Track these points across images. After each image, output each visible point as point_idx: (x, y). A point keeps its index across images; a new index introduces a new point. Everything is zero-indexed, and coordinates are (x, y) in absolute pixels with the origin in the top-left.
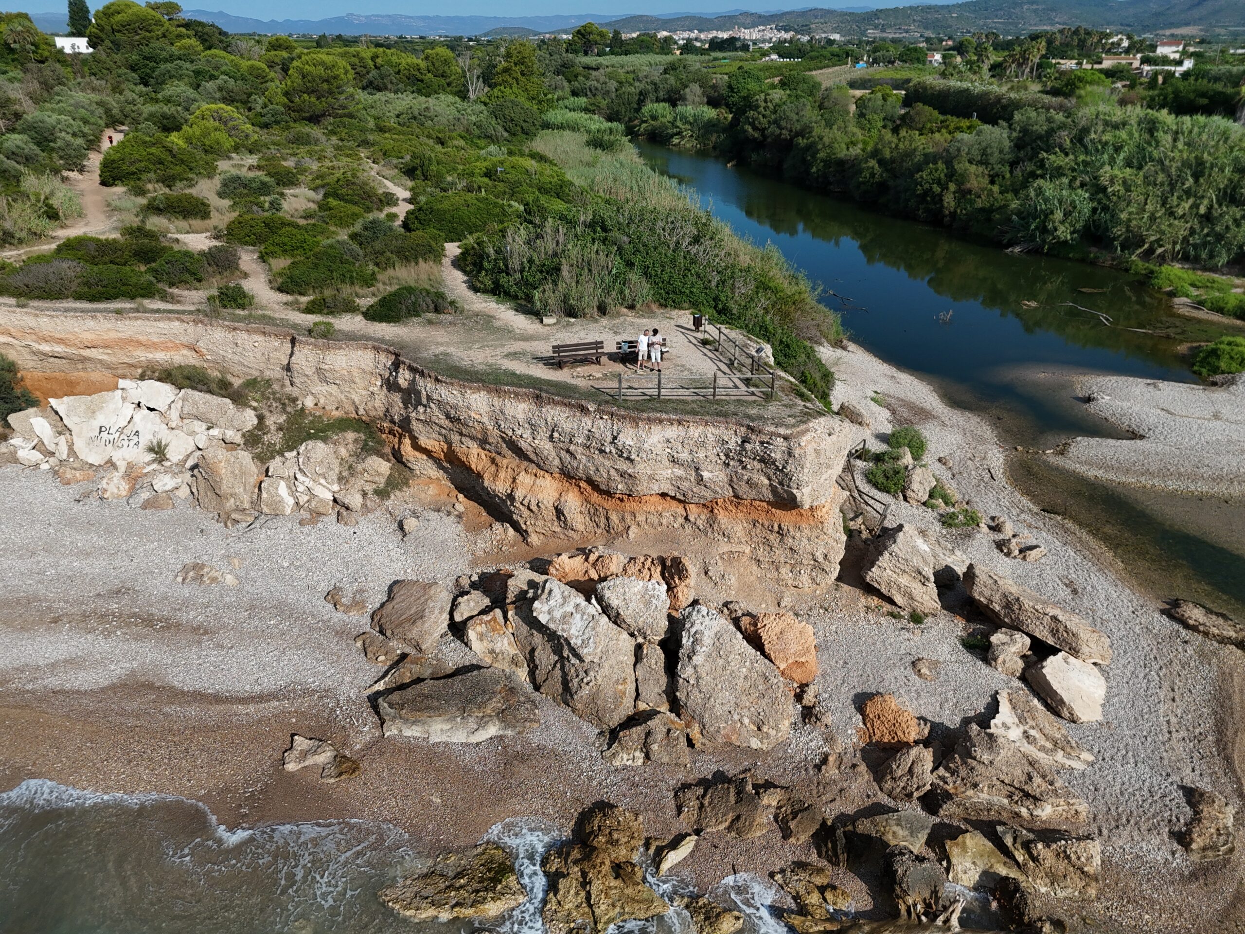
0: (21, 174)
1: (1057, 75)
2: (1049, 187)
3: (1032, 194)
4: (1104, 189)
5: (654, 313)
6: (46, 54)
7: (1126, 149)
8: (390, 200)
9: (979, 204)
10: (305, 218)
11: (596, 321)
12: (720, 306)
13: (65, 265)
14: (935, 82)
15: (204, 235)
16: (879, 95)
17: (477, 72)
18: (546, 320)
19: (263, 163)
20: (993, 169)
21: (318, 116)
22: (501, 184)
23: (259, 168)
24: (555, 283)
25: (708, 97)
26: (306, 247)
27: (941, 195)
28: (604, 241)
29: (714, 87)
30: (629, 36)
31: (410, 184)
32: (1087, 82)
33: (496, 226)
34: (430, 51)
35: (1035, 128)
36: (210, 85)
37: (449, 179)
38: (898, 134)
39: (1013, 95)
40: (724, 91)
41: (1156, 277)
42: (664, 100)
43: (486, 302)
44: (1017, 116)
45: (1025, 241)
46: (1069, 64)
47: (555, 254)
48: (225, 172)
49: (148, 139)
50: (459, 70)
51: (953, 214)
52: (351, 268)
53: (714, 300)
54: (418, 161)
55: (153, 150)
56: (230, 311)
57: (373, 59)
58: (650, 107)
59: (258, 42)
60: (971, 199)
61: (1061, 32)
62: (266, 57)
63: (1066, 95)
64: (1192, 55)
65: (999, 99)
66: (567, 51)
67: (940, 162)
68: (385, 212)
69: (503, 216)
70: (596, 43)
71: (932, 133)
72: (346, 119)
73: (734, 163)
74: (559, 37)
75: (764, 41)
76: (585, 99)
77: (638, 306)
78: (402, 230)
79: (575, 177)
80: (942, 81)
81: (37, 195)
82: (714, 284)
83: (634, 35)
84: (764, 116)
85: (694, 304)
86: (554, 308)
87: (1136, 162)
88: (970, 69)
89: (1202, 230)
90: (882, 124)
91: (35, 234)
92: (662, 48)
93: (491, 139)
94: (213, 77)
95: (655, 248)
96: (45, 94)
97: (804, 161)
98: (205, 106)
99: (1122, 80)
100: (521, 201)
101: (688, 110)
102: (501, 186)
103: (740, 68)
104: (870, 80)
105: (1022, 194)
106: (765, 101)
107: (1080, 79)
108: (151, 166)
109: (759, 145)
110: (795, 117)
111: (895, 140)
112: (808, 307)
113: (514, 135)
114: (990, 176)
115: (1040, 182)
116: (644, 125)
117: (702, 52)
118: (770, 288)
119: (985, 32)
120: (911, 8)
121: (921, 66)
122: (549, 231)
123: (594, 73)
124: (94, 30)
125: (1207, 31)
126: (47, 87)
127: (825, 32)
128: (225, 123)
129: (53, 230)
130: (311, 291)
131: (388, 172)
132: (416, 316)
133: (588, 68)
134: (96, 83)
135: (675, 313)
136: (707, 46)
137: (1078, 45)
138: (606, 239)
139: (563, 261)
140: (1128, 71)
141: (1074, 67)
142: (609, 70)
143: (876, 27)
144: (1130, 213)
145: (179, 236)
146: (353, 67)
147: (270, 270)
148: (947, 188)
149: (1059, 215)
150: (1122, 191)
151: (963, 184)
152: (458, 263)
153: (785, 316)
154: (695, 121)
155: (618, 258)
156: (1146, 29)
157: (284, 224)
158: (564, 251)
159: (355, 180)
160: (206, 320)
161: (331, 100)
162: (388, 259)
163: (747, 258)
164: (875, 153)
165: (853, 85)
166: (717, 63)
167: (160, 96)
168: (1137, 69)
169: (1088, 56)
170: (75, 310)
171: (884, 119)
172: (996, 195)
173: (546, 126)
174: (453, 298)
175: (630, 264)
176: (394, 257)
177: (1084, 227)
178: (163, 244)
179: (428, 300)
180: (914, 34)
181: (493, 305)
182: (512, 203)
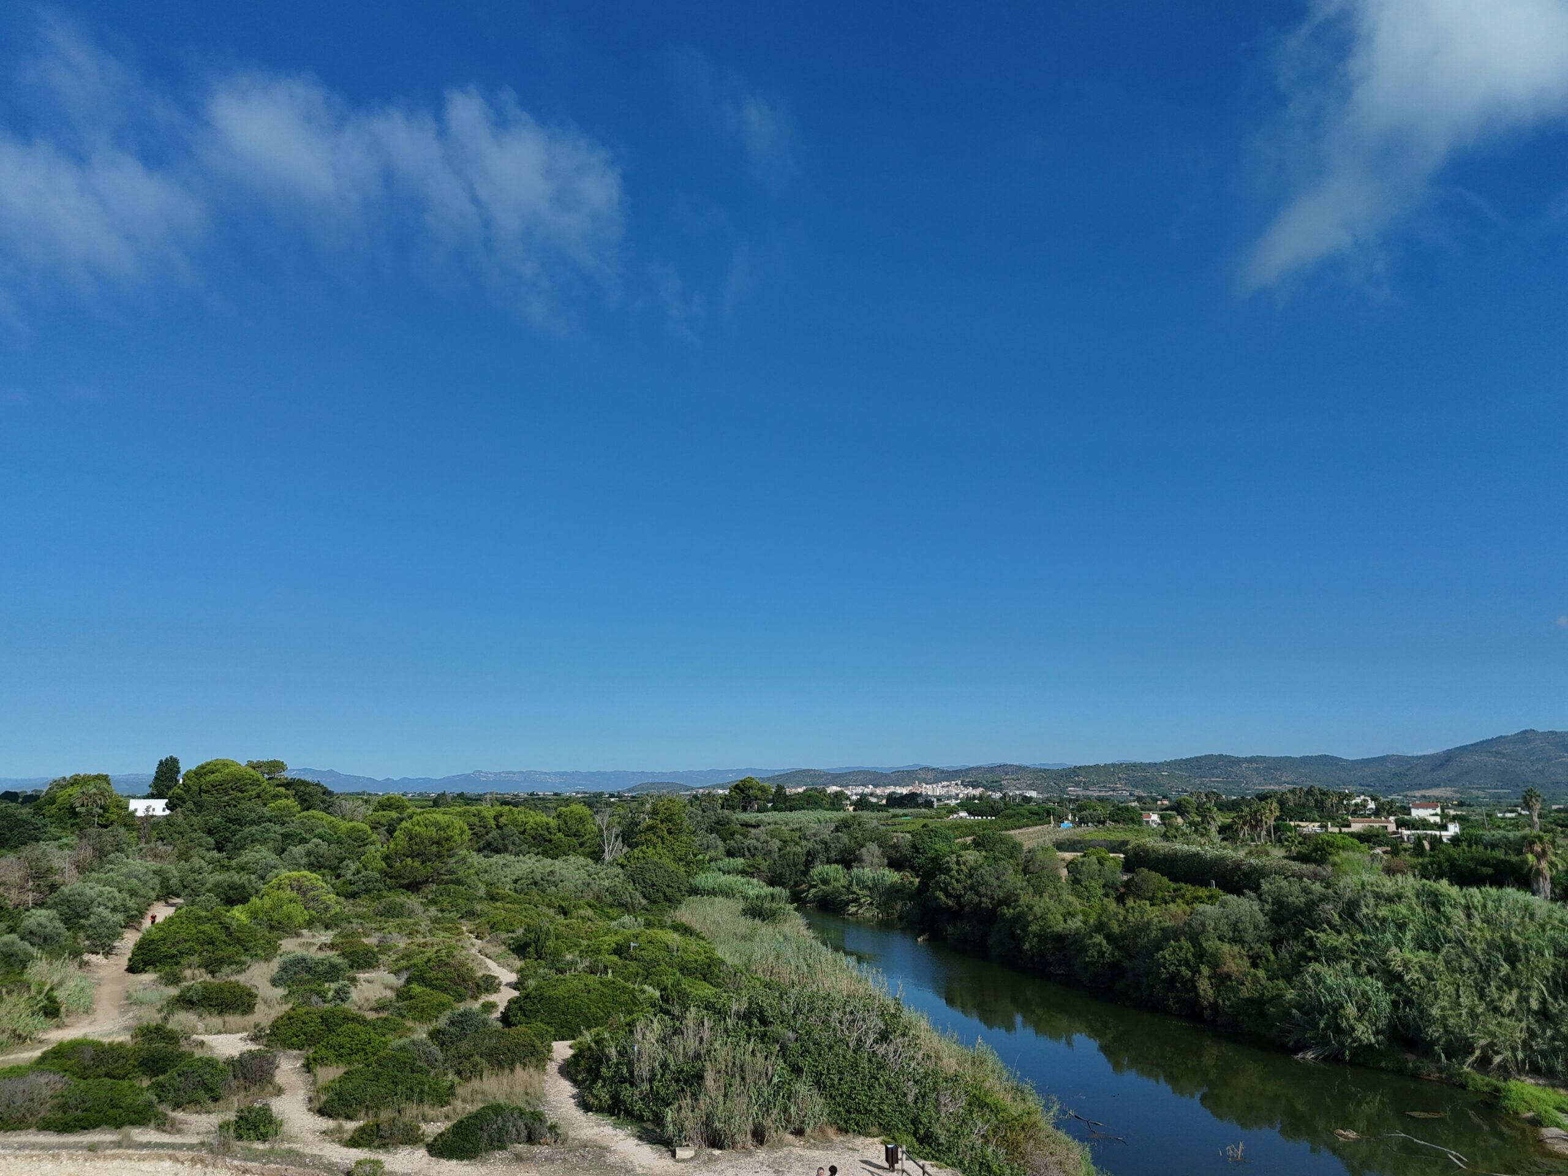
0: (32, 957)
1: (1300, 839)
2: (1330, 975)
3: (1310, 981)
4: (1399, 978)
5: (831, 1141)
6: (114, 817)
7: (1411, 926)
8: (490, 984)
9: (1245, 993)
10: (375, 1010)
11: (750, 1154)
12: (922, 1132)
13: (43, 1080)
14: (1157, 845)
15: (240, 1035)
16: (1094, 858)
17: (616, 830)
18: (681, 1153)
19: (339, 940)
20: (1251, 949)
21: (419, 883)
22: (634, 964)
23: (332, 946)
24: (695, 1097)
25: (889, 858)
26: (369, 1049)
27: (1192, 981)
28: (763, 1037)
29: (895, 847)
30: (794, 791)
31: (518, 964)
32: (1339, 848)
33: (623, 1019)
34: (564, 809)
35: (1290, 899)
36: (298, 850)
37: (569, 957)
38: (1124, 905)
39: (1253, 861)
40: (908, 852)
41: (1506, 1097)
42: (836, 862)
43: (599, 1125)
44: (1265, 886)
45: (1317, 1044)
46: (1311, 827)
47: (698, 1056)
48: (289, 953)
49: (204, 913)
50: (596, 829)
51: (1214, 1006)
52: (424, 1079)
53: (913, 1122)
54: (532, 935)
55: (206, 927)
56: (244, 1143)
57: (496, 818)
58: (819, 869)
59: (366, 802)
60: (1232, 987)
61: (1293, 791)
62: (371, 818)
63: (1321, 861)
64: (1454, 819)
65: (1238, 866)
66: (723, 807)
67: (1183, 938)
68: (481, 1001)
69: (632, 1005)
70: (756, 798)
71: (1166, 903)
72: (452, 887)
73: (925, 936)
74: (714, 792)
75: (949, 798)
76: (742, 860)
77: (808, 1131)
78: (500, 1025)
79: (727, 954)
80: (1165, 844)
81: (41, 984)
82: (910, 1098)
83: (800, 790)
84: (958, 881)
85: (886, 1129)
86: (692, 1134)
87: (1429, 941)
88: (1196, 831)
89: (1544, 1031)
90: (1103, 891)
91: (20, 1036)
92: (833, 804)
93: (626, 907)
94: (303, 841)
95: (830, 1048)
96: (96, 863)
97: (1013, 935)
98: (285, 873)
99: (1380, 845)
100: (657, 985)
101: (867, 873)
102: (633, 966)
103: (924, 826)
104: (1079, 842)
105: (1296, 981)
106: (958, 863)
107: (1330, 844)
108: (197, 947)
109: (955, 915)
110: (996, 883)
111: (1122, 911)
112: (1042, 1135)
113: (655, 902)
114: (1250, 957)
115: (1314, 966)
116: (813, 891)
117: (879, 808)
118: (987, 1105)
119: (1203, 791)
120: (1113, 765)
121: (1136, 827)
122: (691, 1024)
123: (753, 831)
124: (179, 791)
125: (1462, 793)
126: (101, 854)
127: (1019, 789)
128: (304, 894)
129: (45, 1031)
130: (363, 1114)
131: (494, 949)
132: (500, 1148)
133: (746, 825)
134: (161, 847)
135: (860, 1141)
136: (884, 802)
137: (1316, 806)
138: (765, 1034)
139: (708, 1064)
140: (1384, 835)
141: (1318, 830)
142: (772, 827)
143: (1077, 785)
144: (1443, 1009)
145: (206, 1038)
146: (471, 827)
147: (314, 1083)
148: (1200, 972)
149: (1351, 1010)
150: (1424, 981)
151: (1217, 966)
152: (568, 1070)
153: (1013, 1148)
154: (875, 886)
155: (781, 1061)
156: (1390, 789)
157: (347, 1018)
158: (709, 1051)
159: (451, 960)
160: (209, 1158)
161: (438, 864)
162: (475, 1066)
163: (953, 1061)
164: (1100, 927)
165: (1060, 846)
166: (897, 820)
167: (233, 863)
168: (1394, 833)
169: (1332, 819)
170: (33, 1146)
171: (1104, 886)
172: (1263, 982)
173: (694, 891)
174: (554, 1120)
175: (797, 1070)
176: (483, 1062)
177: (1389, 1025)
178: (183, 1049)
179: (520, 1123)
180: (1123, 793)
181: (609, 1130)
182: (646, 987)
